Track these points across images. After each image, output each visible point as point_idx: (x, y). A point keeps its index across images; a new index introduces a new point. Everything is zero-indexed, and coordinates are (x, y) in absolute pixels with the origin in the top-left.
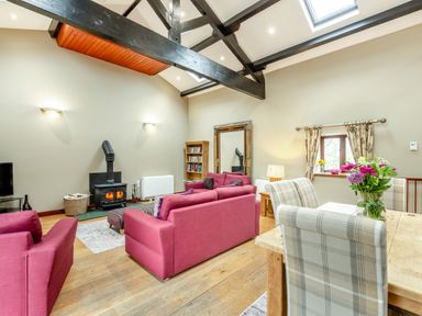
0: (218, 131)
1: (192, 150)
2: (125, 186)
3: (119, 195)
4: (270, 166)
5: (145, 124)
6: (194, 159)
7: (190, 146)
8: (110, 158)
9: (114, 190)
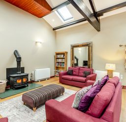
0: (73, 47)
1: (59, 56)
2: (28, 75)
3: (24, 80)
4: (107, 64)
5: (36, 42)
6: (60, 60)
7: (57, 54)
8: (19, 60)
9: (22, 77)
